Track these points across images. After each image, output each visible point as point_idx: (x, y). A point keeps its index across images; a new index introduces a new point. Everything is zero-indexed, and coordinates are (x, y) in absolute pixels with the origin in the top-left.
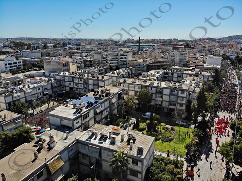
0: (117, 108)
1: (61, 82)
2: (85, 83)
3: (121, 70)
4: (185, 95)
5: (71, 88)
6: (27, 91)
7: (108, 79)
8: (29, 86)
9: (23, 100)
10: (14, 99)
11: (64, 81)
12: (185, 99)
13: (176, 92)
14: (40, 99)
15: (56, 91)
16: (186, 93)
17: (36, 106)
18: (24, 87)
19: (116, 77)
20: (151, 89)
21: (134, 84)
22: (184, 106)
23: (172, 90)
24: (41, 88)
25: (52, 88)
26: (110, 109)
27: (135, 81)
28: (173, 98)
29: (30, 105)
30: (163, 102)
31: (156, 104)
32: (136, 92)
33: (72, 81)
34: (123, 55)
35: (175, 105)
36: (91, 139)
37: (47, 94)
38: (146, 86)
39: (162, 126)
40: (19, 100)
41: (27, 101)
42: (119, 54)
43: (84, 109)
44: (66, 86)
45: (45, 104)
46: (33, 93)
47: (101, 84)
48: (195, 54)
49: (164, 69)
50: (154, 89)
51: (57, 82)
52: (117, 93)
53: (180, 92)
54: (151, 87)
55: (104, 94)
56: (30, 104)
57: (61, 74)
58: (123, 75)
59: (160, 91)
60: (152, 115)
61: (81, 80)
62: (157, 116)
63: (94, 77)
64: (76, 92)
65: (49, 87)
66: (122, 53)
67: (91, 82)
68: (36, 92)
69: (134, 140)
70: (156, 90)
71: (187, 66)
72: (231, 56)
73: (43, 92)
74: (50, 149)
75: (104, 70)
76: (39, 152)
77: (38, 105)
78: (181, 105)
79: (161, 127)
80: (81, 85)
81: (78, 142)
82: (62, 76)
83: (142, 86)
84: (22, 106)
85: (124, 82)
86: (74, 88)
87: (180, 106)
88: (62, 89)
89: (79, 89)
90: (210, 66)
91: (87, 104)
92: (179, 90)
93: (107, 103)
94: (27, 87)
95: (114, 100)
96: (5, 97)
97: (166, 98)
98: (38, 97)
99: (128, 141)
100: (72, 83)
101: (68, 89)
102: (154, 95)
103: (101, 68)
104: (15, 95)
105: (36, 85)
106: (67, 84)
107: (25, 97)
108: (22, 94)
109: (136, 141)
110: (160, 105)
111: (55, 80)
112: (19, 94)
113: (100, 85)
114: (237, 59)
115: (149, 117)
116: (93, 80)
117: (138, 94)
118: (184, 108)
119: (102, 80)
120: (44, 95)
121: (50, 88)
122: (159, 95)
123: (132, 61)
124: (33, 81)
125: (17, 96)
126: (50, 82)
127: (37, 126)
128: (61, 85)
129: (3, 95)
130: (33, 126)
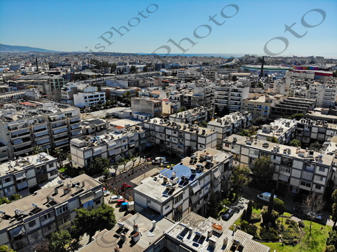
1: (151, 132)
2: (180, 136)
3: (230, 116)
4: (325, 173)
5: (162, 141)
6: (110, 145)
7: (211, 135)
8: (112, 138)
9: (105, 156)
10: (94, 155)
11: (155, 131)
12: (324, 179)
13: (312, 166)
14: (125, 153)
15: (144, 144)
16: (326, 170)
17: (119, 162)
18: (106, 138)
19: (223, 128)
20: (275, 158)
21: (248, 148)
22: (323, 188)
23: (306, 163)
24: (126, 140)
25: (140, 139)
26: (211, 185)
27: (250, 142)
28: (307, 176)
30: (292, 179)
31: (280, 181)
32: (251, 159)
33: (165, 132)
34: (235, 91)
35: (309, 185)
36: (183, 236)
37: (133, 147)
38: (267, 153)
39: (285, 217)
40: (99, 156)
41: (109, 156)
42: (230, 90)
43: (177, 188)
44: (155, 137)
45: (130, 160)
46: (116, 147)
47: (201, 140)
49: (298, 119)
50: (278, 159)
51: (146, 132)
52: (222, 163)
53: (318, 168)
54: (275, 154)
55: (204, 164)
56: (112, 159)
57: (152, 121)
58: (233, 124)
59: (288, 163)
61: (175, 133)
63: (192, 130)
67: (187, 137)
68: (120, 145)
69: (241, 249)
70: (282, 160)
73: (129, 145)
74: (133, 243)
75: (206, 113)
76: (121, 247)
77: (121, 162)
78: (318, 186)
79: (283, 219)
80: (175, 139)
82: (153, 124)
83: (261, 153)
84: (103, 163)
85: (234, 142)
86: (166, 141)
87: (316, 187)
88: (152, 141)
89: (172, 143)
91: (180, 180)
92: (317, 165)
93: (208, 179)
94: (110, 138)
96: (84, 151)
97: (296, 173)
98: (122, 150)
100: (164, 135)
101: (158, 141)
102: (277, 167)
104: (96, 150)
105: (120, 136)
106: (158, 136)
107: (108, 151)
108: (103, 148)
109: (244, 250)
110: (286, 182)
111: (143, 128)
112: (100, 148)
113: (199, 142)
116: (191, 134)
117: (254, 162)
118: (322, 190)
120: (130, 148)
121: (138, 139)
122: (285, 168)
123: (249, 99)
124: (117, 130)
125: (97, 151)
126: (138, 131)
127: (119, 194)
128: (150, 136)
129: (82, 149)
130: (114, 193)
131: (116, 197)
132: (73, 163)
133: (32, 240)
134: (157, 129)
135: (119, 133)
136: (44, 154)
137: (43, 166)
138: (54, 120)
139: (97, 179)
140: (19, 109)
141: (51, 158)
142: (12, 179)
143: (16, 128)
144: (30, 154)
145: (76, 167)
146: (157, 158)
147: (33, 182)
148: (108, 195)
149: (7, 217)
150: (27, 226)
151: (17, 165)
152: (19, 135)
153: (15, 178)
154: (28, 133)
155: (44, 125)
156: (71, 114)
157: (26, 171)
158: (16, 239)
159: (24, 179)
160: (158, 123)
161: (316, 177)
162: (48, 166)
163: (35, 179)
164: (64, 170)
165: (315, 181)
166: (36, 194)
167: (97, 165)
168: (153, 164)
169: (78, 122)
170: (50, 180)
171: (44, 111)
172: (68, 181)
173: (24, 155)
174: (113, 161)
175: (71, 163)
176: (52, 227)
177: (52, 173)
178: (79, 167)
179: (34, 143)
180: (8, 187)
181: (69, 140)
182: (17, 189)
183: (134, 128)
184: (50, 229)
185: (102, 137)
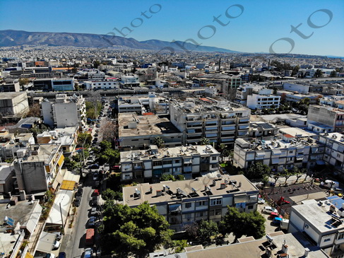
1: (327, 149)
5: (338, 162)
6: (275, 152)
8: (279, 146)
9: (267, 162)
10: (256, 159)
11: (331, 148)
14: (289, 165)
15: (314, 160)
17: (281, 173)
18: (272, 144)
24: (294, 152)
25: (311, 154)
29: (274, 170)
37: (301, 161)
40: (262, 161)
41: (271, 164)
44: (331, 156)
45: (294, 174)
46: (281, 156)
51: (320, 147)
56: (274, 168)
57: (330, 135)
65: (307, 151)
68: (285, 155)
73: (295, 158)
77: (283, 174)
82: (330, 140)
84: (264, 170)
88: (325, 159)
94: (276, 146)
96: (247, 153)
98: (287, 162)
101: (333, 162)
104: (259, 154)
105: (288, 145)
106: (335, 154)
107: (271, 159)
108: (267, 155)
111: (317, 142)
112: (264, 153)
120: (296, 161)
121: (308, 153)
124: (286, 139)
125: (260, 156)
126: (310, 145)
127: (274, 206)
128: (324, 153)
129: (246, 150)
130: (269, 204)
131: (270, 208)
132: (234, 162)
133: (185, 220)
134: (335, 146)
135: (287, 142)
136: (210, 146)
137: (207, 157)
138: (225, 118)
139: (255, 184)
140: (197, 103)
141: (215, 152)
142: (181, 161)
143: (192, 120)
144: (200, 144)
145: (237, 166)
146: (327, 181)
147: (196, 169)
148: (262, 203)
149: (170, 193)
150: (184, 206)
151: (187, 151)
152: (194, 126)
153: (183, 162)
154: (201, 125)
155: (215, 121)
156: (241, 114)
157: (193, 157)
158: (173, 214)
159: (190, 164)
160: (338, 140)
162: (211, 158)
163: (199, 166)
164: (224, 166)
166: (197, 180)
167: (257, 170)
168: (321, 186)
169: (247, 122)
170: (211, 172)
171: (218, 108)
172: (226, 177)
173: (194, 144)
174: (275, 170)
175: (232, 161)
176: (204, 214)
177: (214, 165)
178: (239, 167)
179: (204, 135)
180: (176, 168)
181: (235, 139)
182: (183, 170)
183: (306, 139)
184: (202, 215)
185: (268, 142)
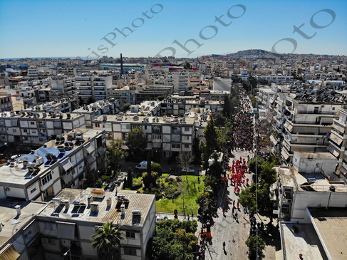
0: (97, 160)
2: (40, 126)
3: (97, 103)
4: (190, 132)
5: (17, 138)
7: (78, 118)
11: (5, 127)
12: (190, 138)
13: (178, 129)
16: (191, 129)
19: (91, 114)
20: (146, 128)
21: (120, 123)
22: (190, 146)
23: (173, 127)
26: (85, 163)
27: (121, 118)
28: (177, 138)
30: (164, 145)
31: (154, 149)
32: (124, 134)
34: (99, 80)
35: (179, 147)
36: (59, 212)
38: (139, 125)
39: (164, 177)
42: (92, 79)
43: (43, 169)
47: (66, 126)
48: (198, 78)
49: (161, 100)
50: (149, 128)
52: (94, 138)
53: (183, 129)
54: (146, 124)
55: (74, 142)
58: (101, 109)
59: (158, 130)
60: (149, 164)
61: (33, 123)
62: (157, 165)
63: (54, 117)
64: (26, 142)
66: (97, 77)
67: (50, 125)
69: (127, 204)
70: (152, 128)
71: (189, 94)
72: (243, 78)
75: (70, 104)
78: (187, 145)
79: (162, 180)
80: (34, 131)
81: (37, 220)
83: (133, 125)
85: (105, 121)
86: (22, 136)
87: (185, 147)
88: (2, 140)
89: (31, 137)
90: (217, 92)
91: (46, 160)
92: (183, 126)
93: (80, 155)
95: (90, 150)
97: (166, 138)
99: (118, 206)
100: (18, 129)
101: (11, 139)
102: (150, 136)
103: (65, 102)
106: (10, 131)
109: (130, 204)
110: (159, 149)
113: (65, 128)
114: (250, 81)
115: (146, 168)
116: (53, 121)
117: (127, 136)
118: (190, 149)
119: (68, 120)
122: (157, 135)
123: (113, 89)
134: (8, 123)
160: (8, 116)
161: (183, 137)
165: (183, 141)
